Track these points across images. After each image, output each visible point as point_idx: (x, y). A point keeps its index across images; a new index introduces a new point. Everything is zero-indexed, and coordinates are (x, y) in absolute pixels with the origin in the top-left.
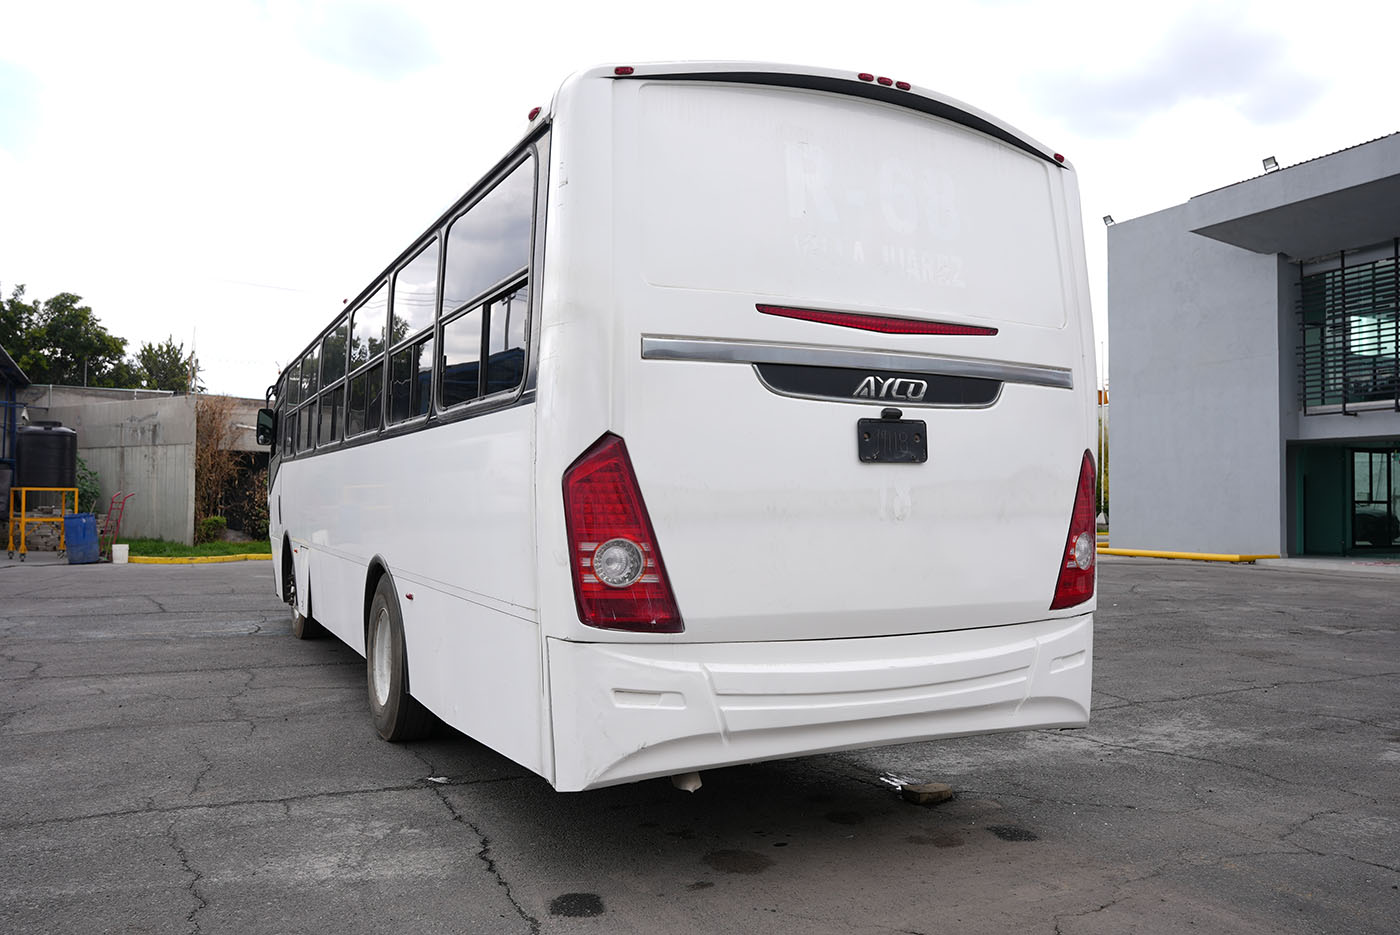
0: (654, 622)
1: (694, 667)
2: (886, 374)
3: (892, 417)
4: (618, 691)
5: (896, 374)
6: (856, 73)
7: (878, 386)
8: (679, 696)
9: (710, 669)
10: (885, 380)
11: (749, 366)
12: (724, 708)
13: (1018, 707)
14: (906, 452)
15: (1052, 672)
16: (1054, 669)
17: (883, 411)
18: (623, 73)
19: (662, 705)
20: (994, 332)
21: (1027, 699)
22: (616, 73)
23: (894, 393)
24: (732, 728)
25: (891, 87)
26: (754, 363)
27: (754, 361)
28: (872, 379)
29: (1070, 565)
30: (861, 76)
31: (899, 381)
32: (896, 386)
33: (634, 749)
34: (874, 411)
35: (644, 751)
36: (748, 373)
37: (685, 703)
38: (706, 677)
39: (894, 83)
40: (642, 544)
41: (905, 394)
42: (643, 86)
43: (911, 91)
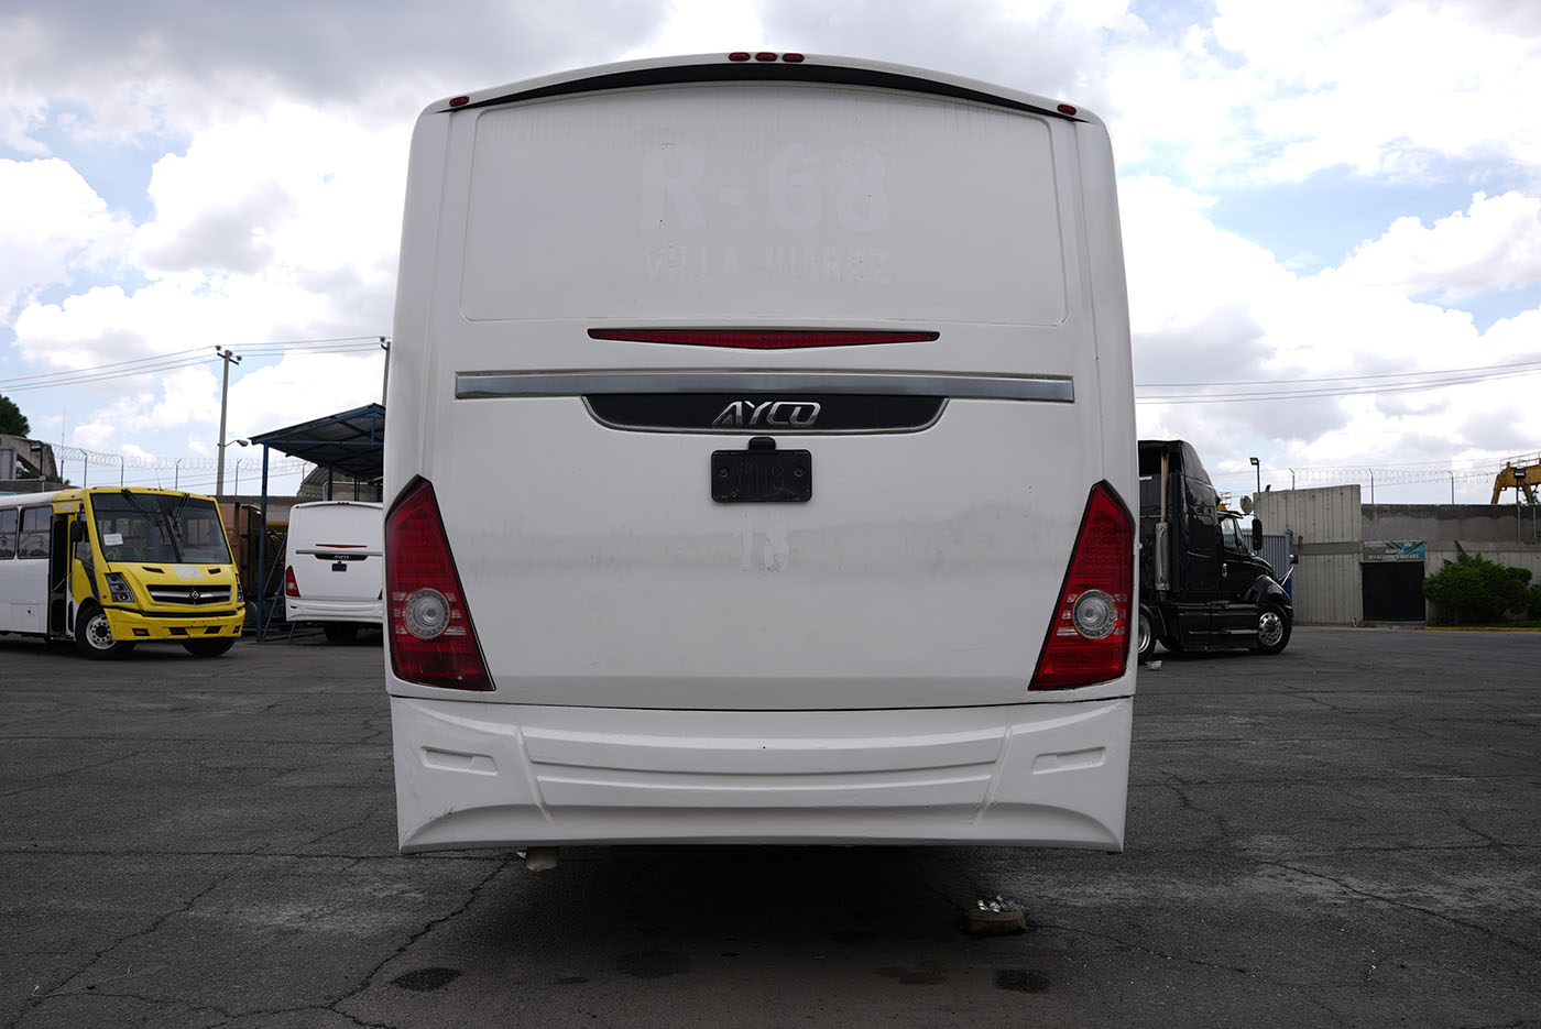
0: (460, 678)
1: (508, 730)
2: (758, 398)
3: (762, 448)
4: (430, 750)
5: (774, 397)
6: (725, 54)
7: (747, 411)
8: (488, 759)
9: (525, 734)
10: (757, 405)
11: (578, 398)
12: (541, 778)
13: (980, 814)
14: (781, 489)
15: (1035, 773)
16: (1037, 770)
17: (751, 441)
18: (459, 104)
19: (472, 768)
20: (934, 336)
21: (992, 804)
22: (452, 105)
23: (770, 421)
24: (550, 802)
25: (776, 62)
26: (584, 395)
27: (584, 392)
28: (739, 404)
29: (1063, 632)
30: (733, 56)
31: (778, 404)
32: (773, 411)
33: (441, 813)
34: (739, 442)
35: (451, 817)
36: (577, 406)
37: (496, 769)
38: (520, 741)
39: (780, 57)
40: (447, 595)
41: (788, 420)
42: (482, 114)
43: (805, 62)
